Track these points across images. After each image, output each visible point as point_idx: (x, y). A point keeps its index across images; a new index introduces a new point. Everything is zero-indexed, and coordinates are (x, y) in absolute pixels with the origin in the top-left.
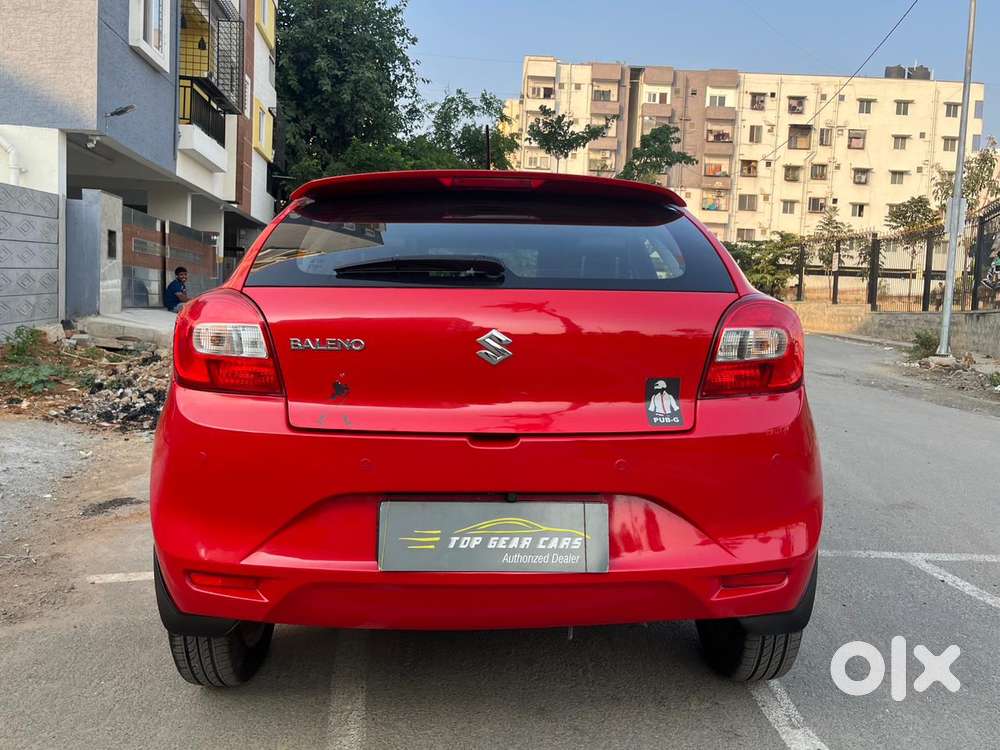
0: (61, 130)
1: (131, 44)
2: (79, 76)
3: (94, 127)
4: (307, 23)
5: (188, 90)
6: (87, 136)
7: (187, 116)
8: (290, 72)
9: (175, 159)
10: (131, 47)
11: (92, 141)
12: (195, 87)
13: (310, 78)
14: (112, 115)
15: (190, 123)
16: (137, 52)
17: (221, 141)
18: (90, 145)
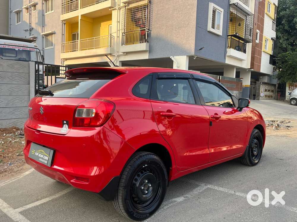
0: (187, 56)
1: (208, 30)
2: (191, 42)
3: (194, 54)
4: (291, 8)
5: (230, 39)
6: (193, 56)
7: (229, 46)
8: (286, 25)
9: (225, 59)
10: (208, 31)
11: (195, 57)
12: (232, 37)
13: (293, 25)
14: (199, 50)
15: (230, 48)
16: (210, 32)
17: (245, 52)
18: (194, 59)
